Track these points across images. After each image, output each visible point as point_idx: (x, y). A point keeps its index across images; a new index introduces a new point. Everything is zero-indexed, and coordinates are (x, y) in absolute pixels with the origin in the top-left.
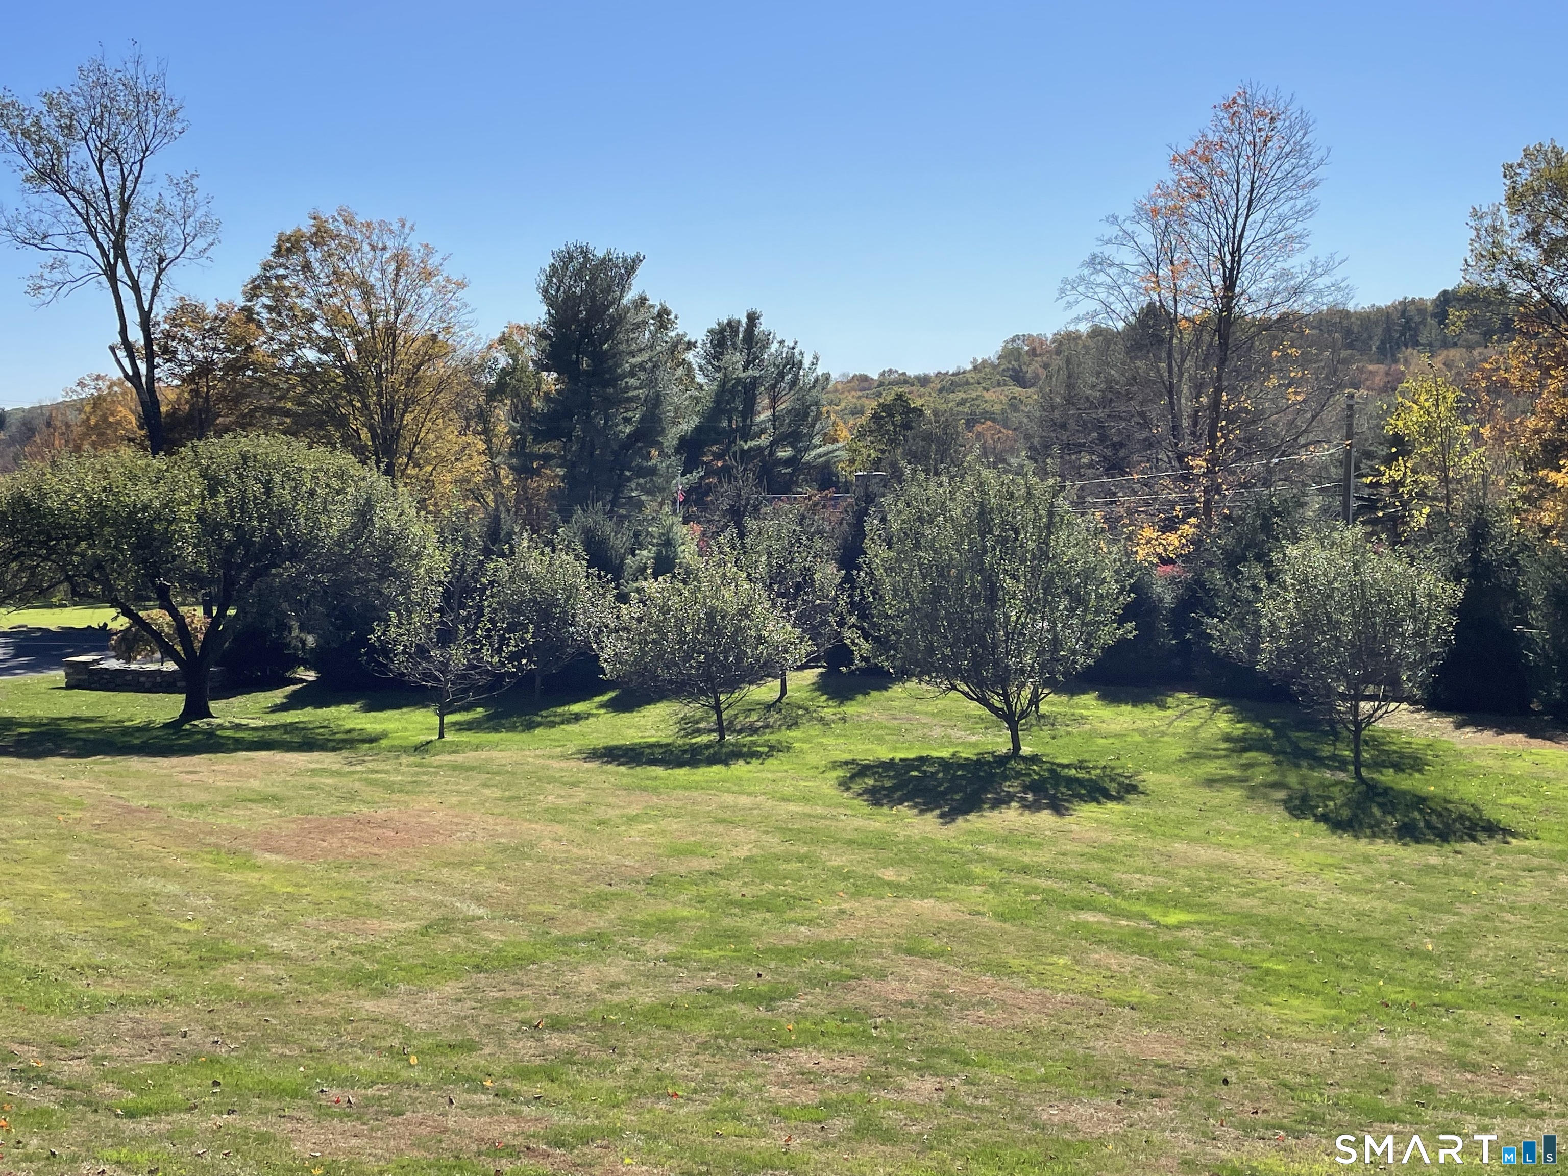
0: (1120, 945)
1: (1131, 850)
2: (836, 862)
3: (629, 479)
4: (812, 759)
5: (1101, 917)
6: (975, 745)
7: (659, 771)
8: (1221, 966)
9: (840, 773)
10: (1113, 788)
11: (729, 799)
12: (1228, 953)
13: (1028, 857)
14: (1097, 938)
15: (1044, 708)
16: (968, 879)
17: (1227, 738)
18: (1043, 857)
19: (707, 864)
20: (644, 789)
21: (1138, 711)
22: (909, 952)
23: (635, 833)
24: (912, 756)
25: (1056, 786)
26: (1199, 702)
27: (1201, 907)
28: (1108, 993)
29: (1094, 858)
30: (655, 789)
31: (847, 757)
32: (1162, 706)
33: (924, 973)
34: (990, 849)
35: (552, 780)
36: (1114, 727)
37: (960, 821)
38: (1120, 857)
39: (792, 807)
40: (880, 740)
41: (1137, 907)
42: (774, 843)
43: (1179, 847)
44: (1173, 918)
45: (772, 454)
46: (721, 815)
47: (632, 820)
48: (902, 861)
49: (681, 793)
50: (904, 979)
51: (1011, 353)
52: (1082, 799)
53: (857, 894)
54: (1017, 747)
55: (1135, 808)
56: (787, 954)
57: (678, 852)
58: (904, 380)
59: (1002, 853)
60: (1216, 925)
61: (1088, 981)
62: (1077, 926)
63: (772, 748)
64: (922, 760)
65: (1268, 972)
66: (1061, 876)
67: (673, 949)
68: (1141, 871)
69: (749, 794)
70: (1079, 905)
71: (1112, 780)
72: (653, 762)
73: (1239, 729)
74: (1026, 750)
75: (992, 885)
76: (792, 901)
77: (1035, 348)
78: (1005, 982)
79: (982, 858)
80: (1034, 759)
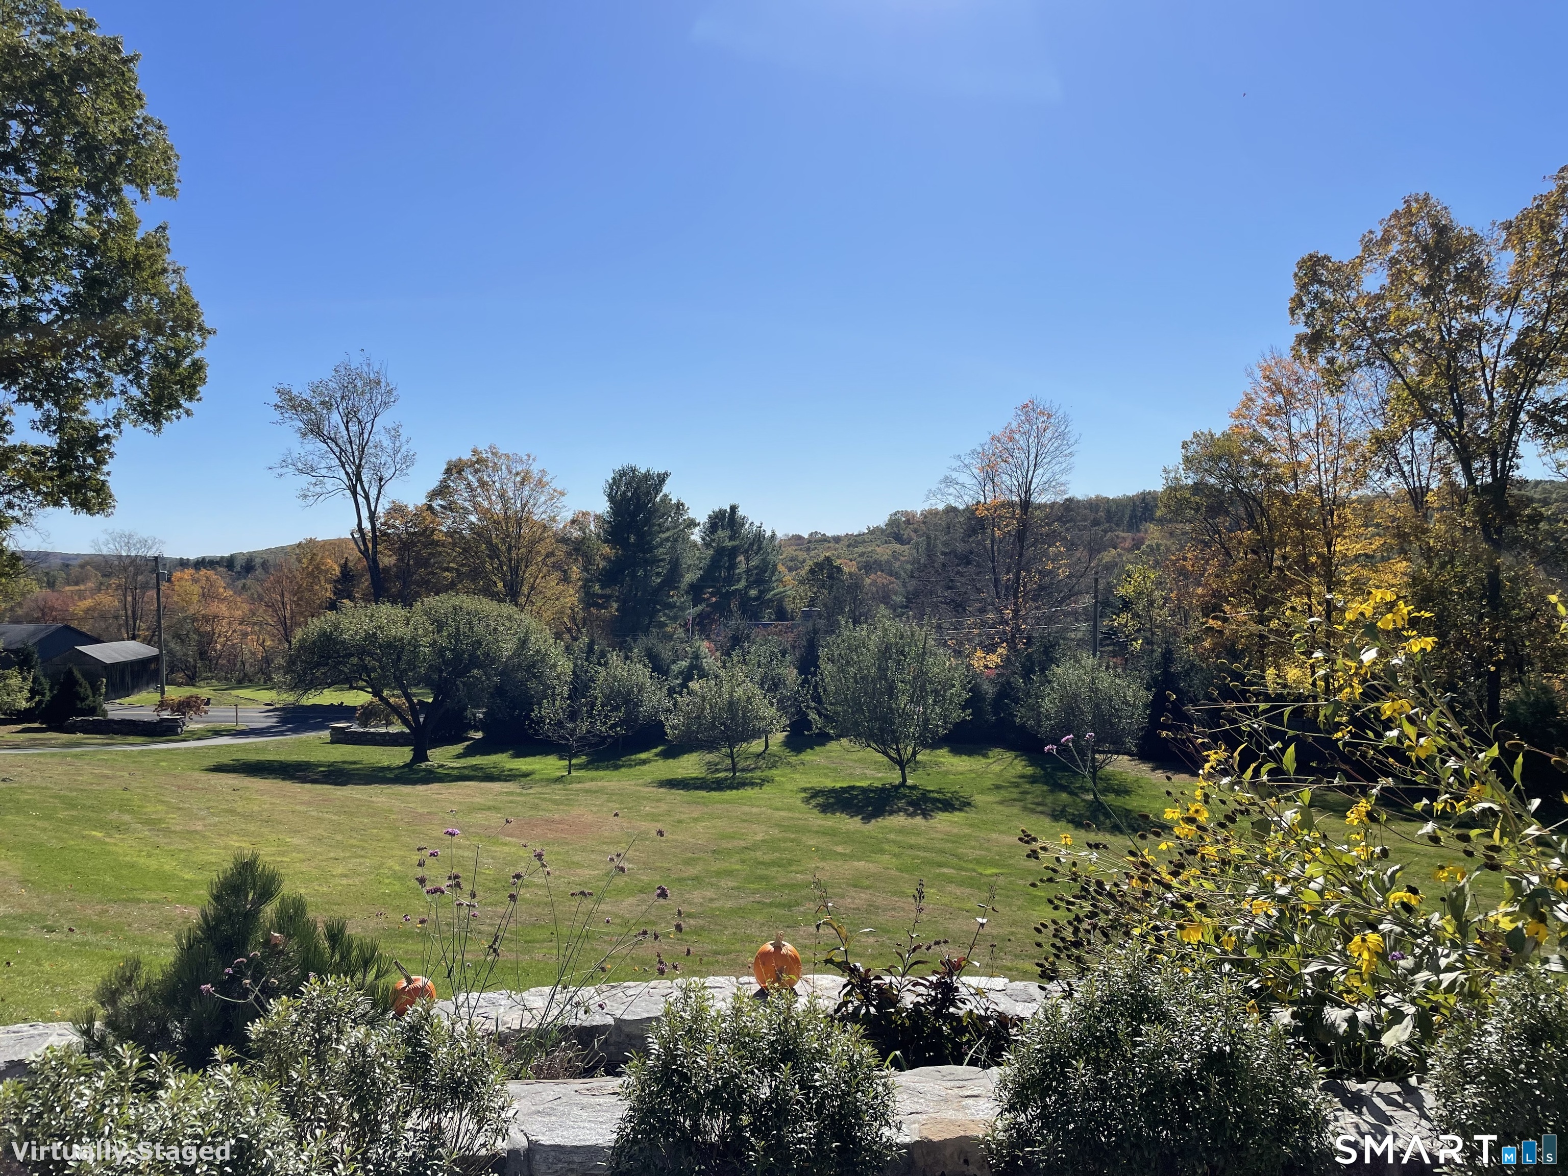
0: (961, 883)
1: (967, 837)
2: (811, 842)
3: (659, 611)
4: (789, 786)
5: (952, 871)
6: (879, 779)
7: (703, 793)
8: (1011, 893)
9: (804, 795)
10: (957, 804)
11: (746, 809)
12: (1016, 888)
13: (913, 840)
14: (950, 880)
15: (919, 757)
16: (882, 851)
17: (1022, 776)
18: (921, 841)
19: (742, 844)
20: (698, 803)
21: (972, 759)
22: (855, 886)
23: (700, 827)
24: (845, 785)
25: (925, 802)
26: (1008, 754)
27: (1003, 866)
28: (955, 905)
29: (947, 841)
30: (704, 803)
31: (809, 785)
32: (985, 756)
33: (863, 896)
34: (892, 836)
35: (644, 798)
36: (960, 769)
37: (873, 821)
38: (962, 840)
39: (782, 813)
40: (826, 775)
41: (970, 866)
42: (775, 832)
43: (994, 836)
44: (989, 871)
45: (746, 593)
46: (744, 817)
47: (695, 820)
48: (845, 843)
49: (719, 806)
50: (853, 898)
51: (893, 523)
52: (940, 809)
53: (823, 859)
54: (904, 780)
55: (972, 815)
56: (792, 887)
57: (723, 837)
58: (824, 539)
59: (899, 839)
60: (1011, 874)
61: (946, 900)
62: (939, 875)
63: (763, 780)
64: (853, 788)
65: (1035, 896)
66: (931, 850)
67: (736, 884)
68: (973, 848)
69: (758, 806)
70: (940, 865)
71: (957, 799)
72: (697, 788)
73: (1029, 770)
74: (910, 782)
75: (895, 855)
76: (790, 862)
77: (909, 520)
78: (904, 900)
79: (889, 841)
80: (914, 787)
